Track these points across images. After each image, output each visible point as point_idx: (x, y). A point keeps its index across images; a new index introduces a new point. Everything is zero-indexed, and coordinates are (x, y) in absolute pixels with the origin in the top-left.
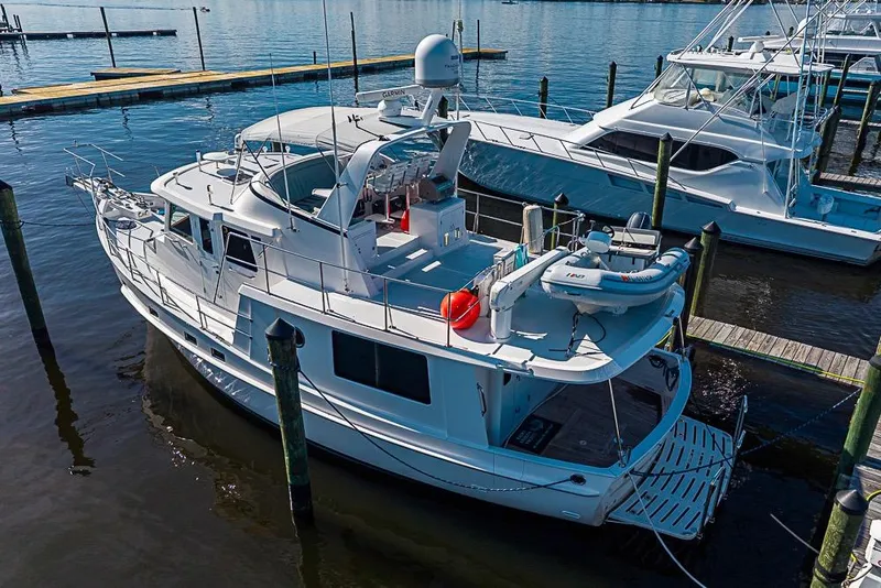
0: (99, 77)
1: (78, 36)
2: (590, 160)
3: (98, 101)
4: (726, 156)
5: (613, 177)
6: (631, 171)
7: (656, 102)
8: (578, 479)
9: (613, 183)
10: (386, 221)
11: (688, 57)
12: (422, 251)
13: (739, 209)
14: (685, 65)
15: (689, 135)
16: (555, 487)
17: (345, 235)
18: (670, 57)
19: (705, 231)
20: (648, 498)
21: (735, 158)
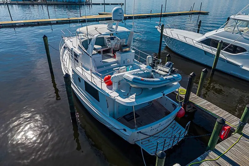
0: (100, 14)
1: (112, 4)
2: (200, 46)
3: (96, 20)
4: (243, 50)
5: (206, 52)
6: (211, 51)
7: (224, 30)
8: (125, 130)
9: (205, 54)
10: (111, 55)
11: (237, 17)
12: (116, 64)
13: (243, 68)
14: (235, 19)
15: (232, 42)
16: (120, 130)
17: (91, 57)
18: (232, 17)
19: (203, 71)
20: (149, 141)
21: (246, 51)
